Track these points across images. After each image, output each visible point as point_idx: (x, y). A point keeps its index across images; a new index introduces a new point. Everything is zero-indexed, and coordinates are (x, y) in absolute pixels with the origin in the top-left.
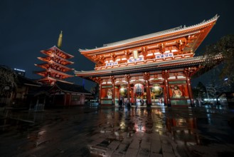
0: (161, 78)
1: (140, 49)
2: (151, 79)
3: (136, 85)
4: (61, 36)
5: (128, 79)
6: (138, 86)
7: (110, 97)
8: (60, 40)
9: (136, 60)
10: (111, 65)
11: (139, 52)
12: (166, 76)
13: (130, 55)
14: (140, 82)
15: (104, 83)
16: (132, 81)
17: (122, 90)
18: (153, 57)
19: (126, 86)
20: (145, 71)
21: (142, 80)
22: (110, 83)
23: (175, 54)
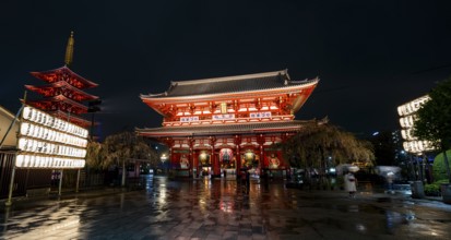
0: (255, 143)
1: (230, 102)
2: (243, 144)
3: (223, 150)
4: (71, 42)
5: (213, 143)
6: (226, 152)
7: (183, 166)
8: (69, 51)
9: (224, 117)
10: (188, 121)
11: (228, 105)
12: (261, 141)
13: (215, 107)
14: (229, 147)
15: (177, 146)
16: (218, 145)
17: (203, 156)
18: (246, 115)
19: (208, 151)
20: (237, 135)
21: (232, 144)
22: (185, 146)
23: (274, 113)
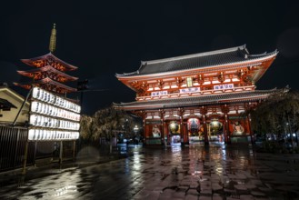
0: (220, 113)
1: (195, 76)
2: (209, 113)
3: (190, 120)
4: (54, 32)
5: (181, 113)
6: (193, 121)
7: (155, 135)
9: (190, 90)
10: (158, 95)
11: (194, 80)
12: (226, 110)
13: (181, 82)
14: (196, 117)
15: (149, 117)
16: (186, 115)
17: (173, 125)
18: (210, 87)
19: (177, 121)
20: (203, 106)
21: (199, 114)
22: (157, 117)
23: (236, 84)
